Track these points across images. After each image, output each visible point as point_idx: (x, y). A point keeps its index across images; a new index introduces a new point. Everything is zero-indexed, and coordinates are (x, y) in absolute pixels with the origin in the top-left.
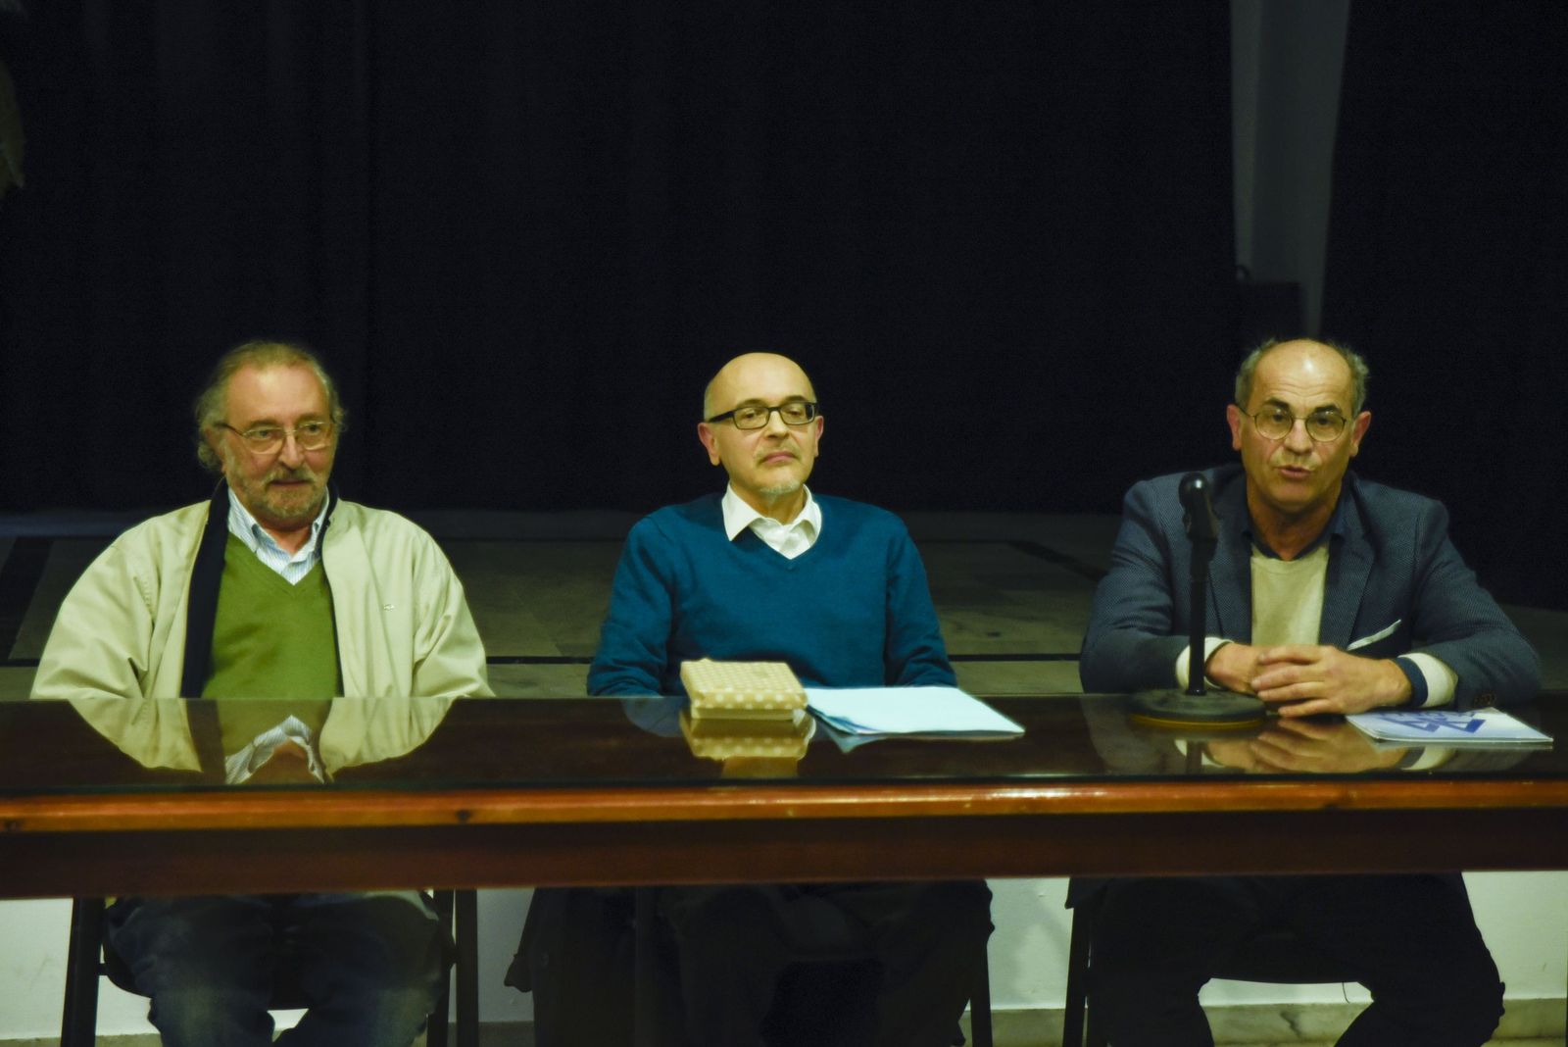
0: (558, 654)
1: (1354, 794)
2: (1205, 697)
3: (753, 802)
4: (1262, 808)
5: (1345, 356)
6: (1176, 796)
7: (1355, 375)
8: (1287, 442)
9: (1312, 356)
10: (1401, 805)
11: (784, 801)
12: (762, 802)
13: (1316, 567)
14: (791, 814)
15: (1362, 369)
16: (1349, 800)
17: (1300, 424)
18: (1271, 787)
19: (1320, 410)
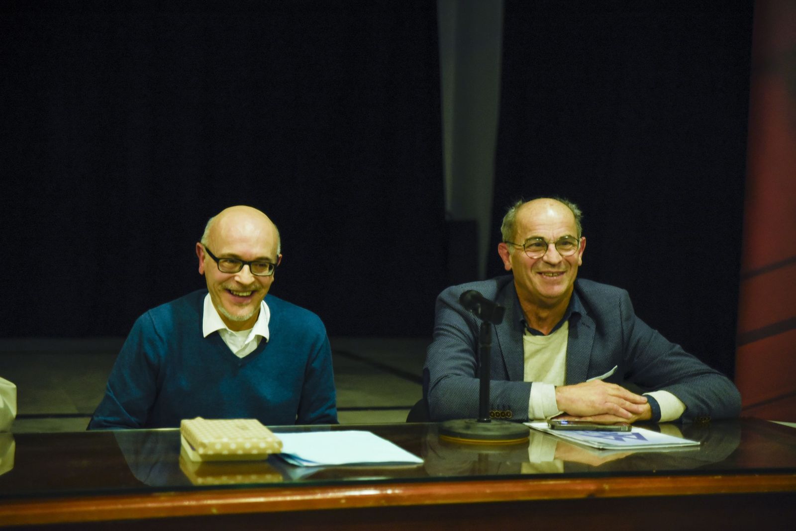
0: (75, 412)
1: (606, 487)
2: (489, 423)
3: (186, 503)
4: (546, 498)
5: (567, 205)
6: (488, 491)
7: (576, 216)
8: (545, 258)
9: (551, 205)
10: (639, 494)
11: (209, 502)
12: (193, 503)
13: (562, 337)
14: (215, 511)
15: (578, 212)
16: (603, 491)
17: (552, 247)
18: (552, 482)
19: (562, 238)
